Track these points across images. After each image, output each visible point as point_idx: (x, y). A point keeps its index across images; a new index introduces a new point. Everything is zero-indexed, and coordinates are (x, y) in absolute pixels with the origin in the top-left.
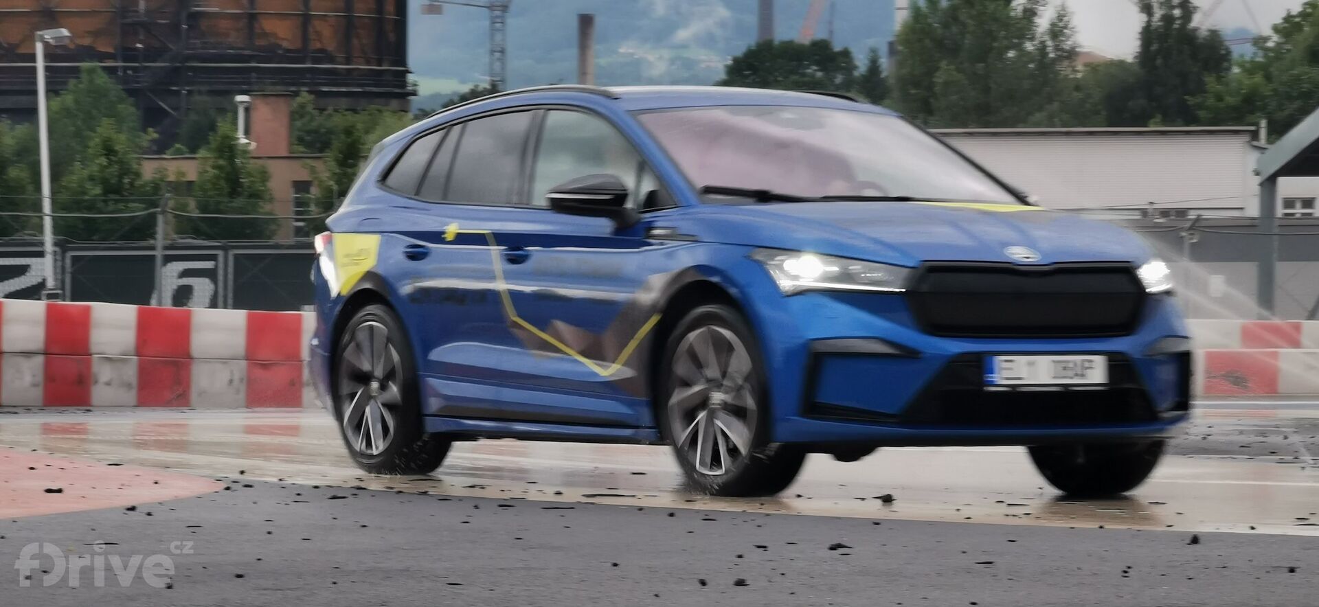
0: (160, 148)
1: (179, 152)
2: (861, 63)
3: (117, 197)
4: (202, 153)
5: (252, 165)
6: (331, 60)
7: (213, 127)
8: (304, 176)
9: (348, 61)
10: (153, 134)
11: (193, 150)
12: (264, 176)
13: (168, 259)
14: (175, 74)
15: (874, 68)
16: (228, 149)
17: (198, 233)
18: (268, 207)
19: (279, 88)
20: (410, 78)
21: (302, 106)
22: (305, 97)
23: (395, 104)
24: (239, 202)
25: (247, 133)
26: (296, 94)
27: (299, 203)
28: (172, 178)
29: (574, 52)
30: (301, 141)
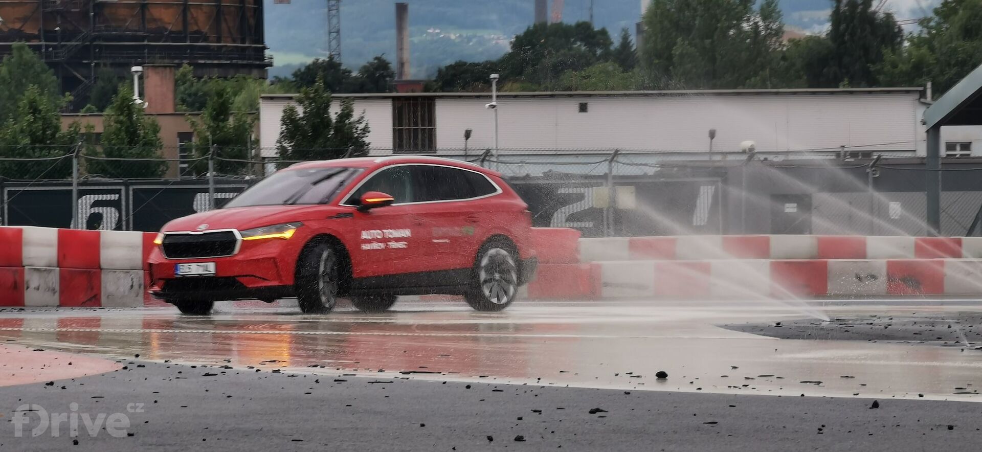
0: (76, 107)
1: (89, 110)
2: (616, 40)
3: (42, 145)
4: (108, 111)
5: (147, 120)
6: (206, 39)
7: (115, 91)
8: (187, 128)
9: (219, 40)
10: (69, 97)
11: (101, 109)
12: (156, 129)
13: (81, 193)
14: (85, 51)
15: (625, 44)
16: (127, 108)
17: (104, 172)
18: (159, 152)
19: (166, 61)
20: (267, 53)
21: (184, 75)
22: (186, 68)
23: (255, 73)
24: (136, 150)
25: (141, 95)
26: (179, 66)
27: (183, 149)
28: (83, 131)
29: (393, 32)
30: (183, 101)
